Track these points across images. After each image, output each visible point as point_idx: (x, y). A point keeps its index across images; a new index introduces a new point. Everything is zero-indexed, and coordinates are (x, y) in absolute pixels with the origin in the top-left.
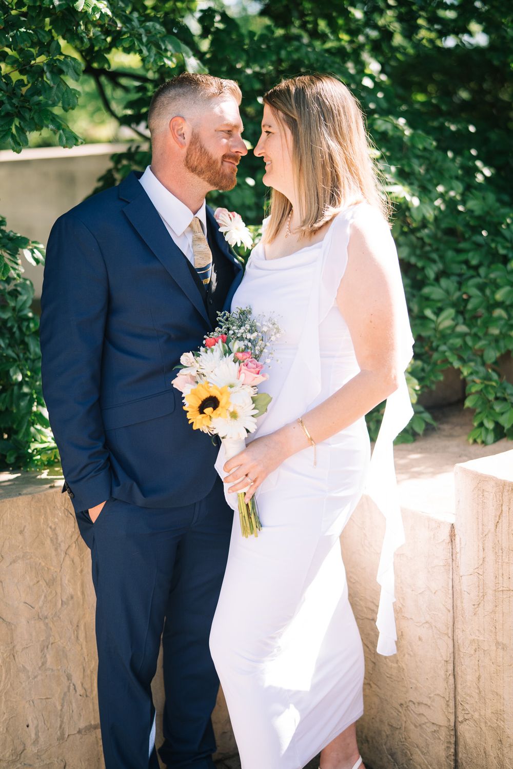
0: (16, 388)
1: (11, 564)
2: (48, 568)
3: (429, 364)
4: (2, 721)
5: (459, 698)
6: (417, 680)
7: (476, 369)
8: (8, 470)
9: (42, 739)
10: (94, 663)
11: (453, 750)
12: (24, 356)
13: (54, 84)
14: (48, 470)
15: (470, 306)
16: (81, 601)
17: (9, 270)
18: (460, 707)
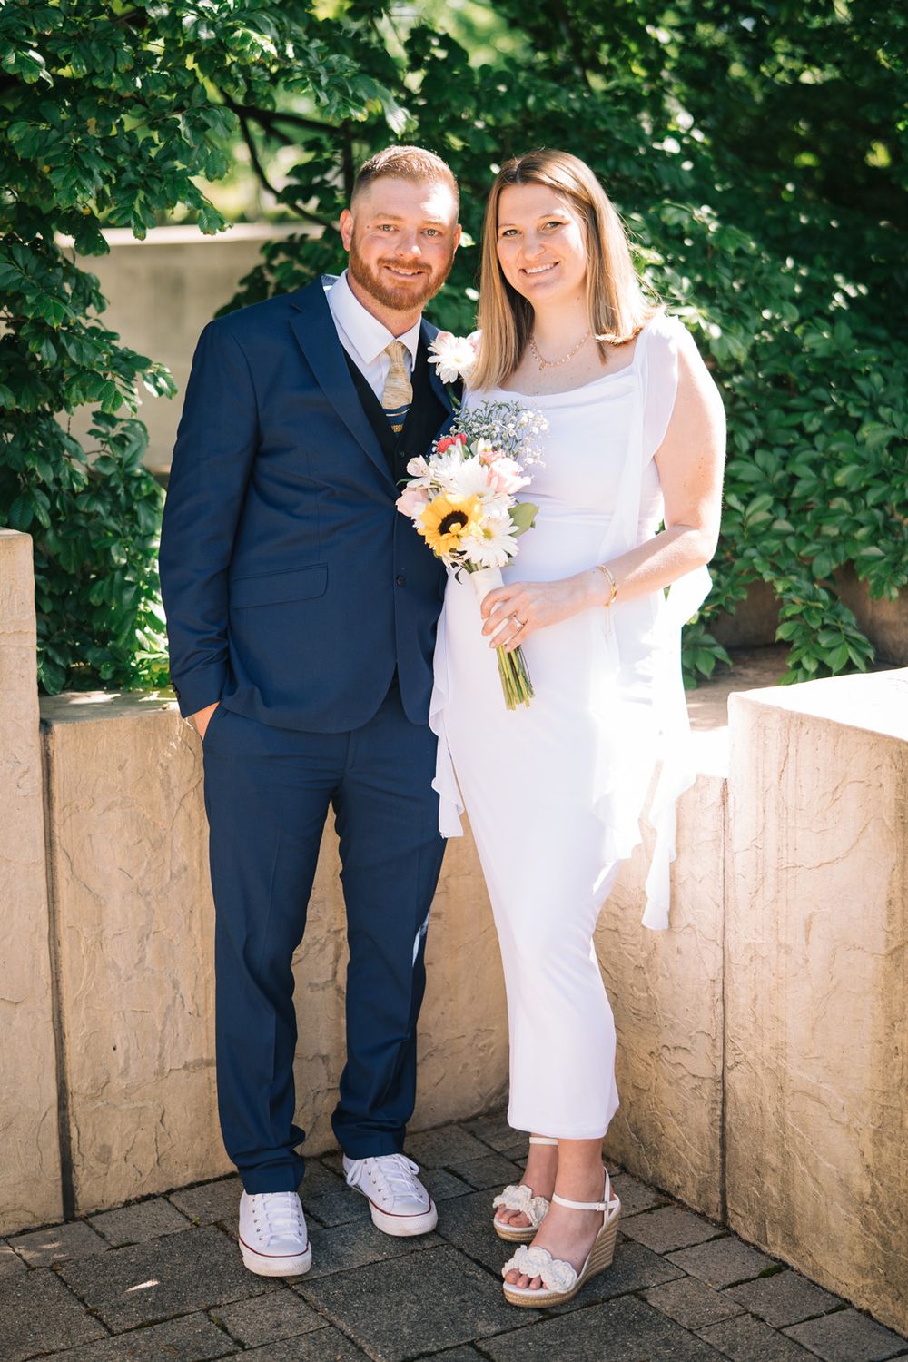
0: (118, 574)
1: (104, 811)
2: (154, 822)
3: (726, 575)
4: (80, 1035)
5: (728, 1033)
6: (673, 1014)
7: (799, 585)
8: (102, 690)
9: (133, 1070)
10: (211, 968)
11: (719, 1113)
12: (130, 530)
13: (195, 144)
14: (158, 692)
15: (796, 493)
16: (198, 875)
17: (122, 401)
18: (729, 1046)
